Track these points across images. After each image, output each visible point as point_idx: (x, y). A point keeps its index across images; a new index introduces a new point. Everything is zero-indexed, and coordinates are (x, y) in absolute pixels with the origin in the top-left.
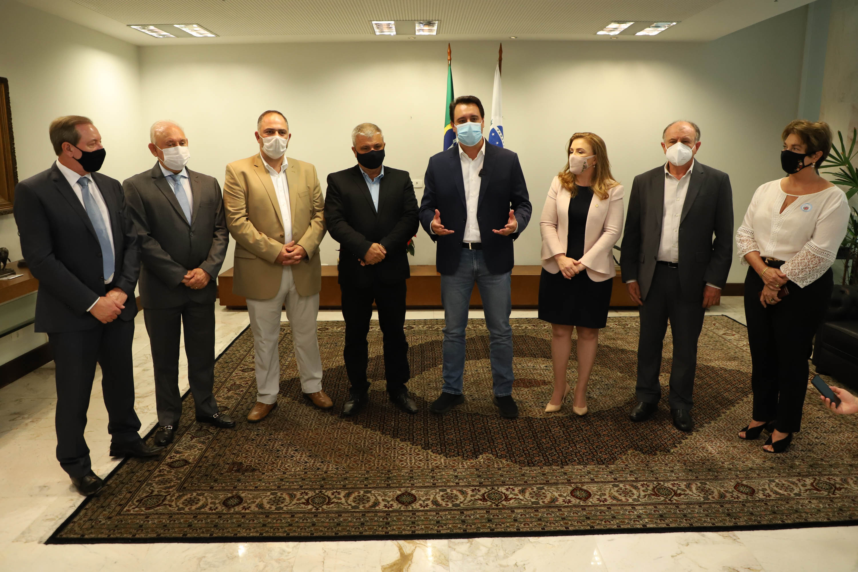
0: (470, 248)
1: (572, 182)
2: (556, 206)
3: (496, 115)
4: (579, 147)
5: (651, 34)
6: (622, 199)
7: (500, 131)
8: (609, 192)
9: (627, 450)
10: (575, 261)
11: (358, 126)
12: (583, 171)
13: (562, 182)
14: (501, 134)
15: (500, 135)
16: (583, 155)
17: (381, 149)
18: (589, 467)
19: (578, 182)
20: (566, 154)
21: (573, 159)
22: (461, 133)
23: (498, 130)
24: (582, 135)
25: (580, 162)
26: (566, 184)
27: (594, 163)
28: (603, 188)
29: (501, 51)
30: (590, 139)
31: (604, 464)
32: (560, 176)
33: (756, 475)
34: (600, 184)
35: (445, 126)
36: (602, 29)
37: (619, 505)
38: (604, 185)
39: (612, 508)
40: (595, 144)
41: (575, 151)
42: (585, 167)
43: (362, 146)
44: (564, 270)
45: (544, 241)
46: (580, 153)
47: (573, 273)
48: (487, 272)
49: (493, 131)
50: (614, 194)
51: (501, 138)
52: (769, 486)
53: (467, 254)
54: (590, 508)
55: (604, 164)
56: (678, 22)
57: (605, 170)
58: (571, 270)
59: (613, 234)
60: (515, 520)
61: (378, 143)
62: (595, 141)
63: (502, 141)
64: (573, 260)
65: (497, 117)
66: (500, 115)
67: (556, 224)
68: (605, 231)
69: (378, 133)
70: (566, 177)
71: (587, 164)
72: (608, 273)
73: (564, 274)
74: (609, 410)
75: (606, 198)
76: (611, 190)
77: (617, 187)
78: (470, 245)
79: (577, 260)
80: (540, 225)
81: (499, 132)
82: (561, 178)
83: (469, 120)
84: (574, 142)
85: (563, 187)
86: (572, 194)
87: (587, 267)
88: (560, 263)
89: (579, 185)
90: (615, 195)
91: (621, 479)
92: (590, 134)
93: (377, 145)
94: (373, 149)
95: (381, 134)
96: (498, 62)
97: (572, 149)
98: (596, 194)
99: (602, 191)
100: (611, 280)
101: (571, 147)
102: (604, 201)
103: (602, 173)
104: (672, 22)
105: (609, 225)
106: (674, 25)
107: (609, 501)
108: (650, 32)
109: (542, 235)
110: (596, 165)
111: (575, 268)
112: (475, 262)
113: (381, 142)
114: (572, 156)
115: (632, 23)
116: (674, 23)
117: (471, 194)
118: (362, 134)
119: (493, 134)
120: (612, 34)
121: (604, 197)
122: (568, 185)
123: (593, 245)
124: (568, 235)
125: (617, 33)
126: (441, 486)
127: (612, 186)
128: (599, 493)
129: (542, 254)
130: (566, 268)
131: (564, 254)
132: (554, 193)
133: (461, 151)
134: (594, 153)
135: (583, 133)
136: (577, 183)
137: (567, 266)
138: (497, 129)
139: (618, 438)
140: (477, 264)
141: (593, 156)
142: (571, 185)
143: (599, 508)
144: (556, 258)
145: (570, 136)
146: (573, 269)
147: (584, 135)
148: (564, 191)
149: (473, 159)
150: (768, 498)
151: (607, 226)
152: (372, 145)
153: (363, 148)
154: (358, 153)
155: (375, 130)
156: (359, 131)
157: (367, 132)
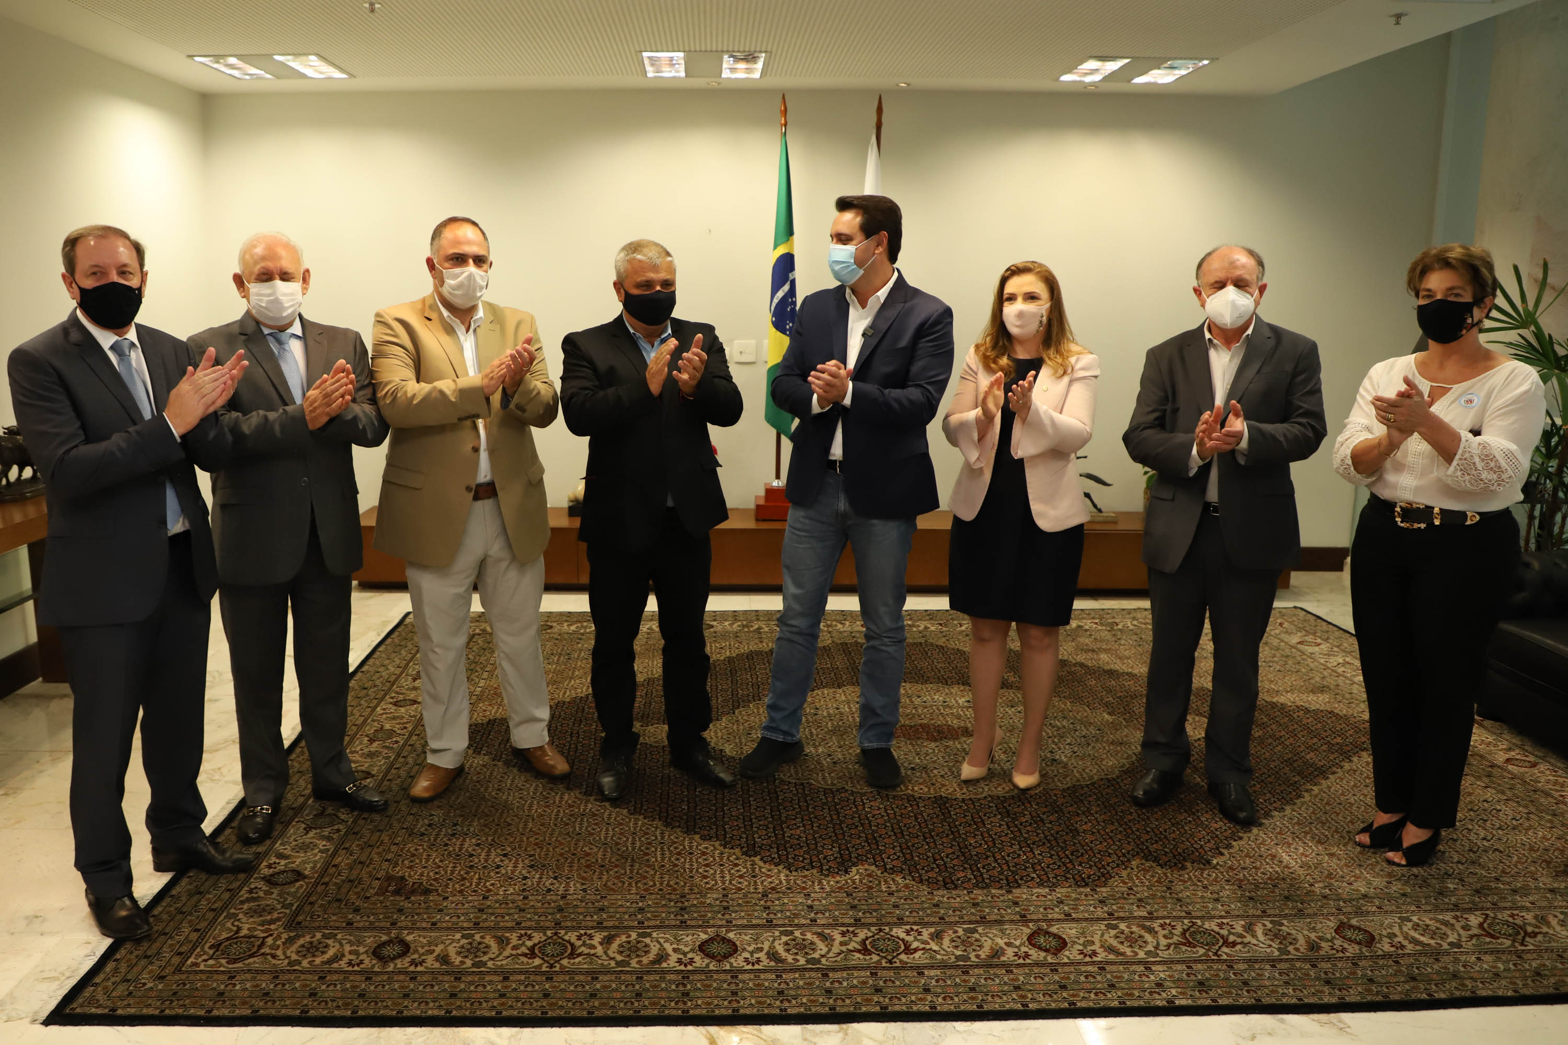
0: (838, 471)
5: (1161, 81)
9: (1129, 860)
12: (1037, 332)
17: (672, 289)
18: (1061, 892)
24: (1028, 265)
25: (1034, 316)
29: (880, 110)
31: (1087, 885)
33: (1374, 909)
35: (775, 248)
36: (1069, 71)
37: (1121, 963)
39: (1108, 968)
41: (1020, 298)
42: (1041, 324)
46: (1032, 300)
52: (1401, 928)
53: (832, 481)
54: (1067, 969)
56: (1212, 60)
60: (927, 990)
61: (666, 277)
69: (668, 259)
71: (1045, 318)
74: (1093, 784)
75: (1065, 374)
76: (1074, 358)
77: (1083, 356)
78: (838, 464)
84: (1010, 281)
90: (1083, 369)
91: (1122, 914)
93: (664, 280)
94: (658, 288)
95: (672, 262)
96: (874, 131)
97: (1014, 295)
98: (1047, 364)
101: (1005, 290)
102: (1061, 380)
104: (1201, 59)
106: (1205, 66)
107: (1102, 956)
108: (1160, 77)
112: (842, 497)
115: (1127, 61)
116: (1206, 62)
118: (639, 257)
120: (1088, 79)
121: (1062, 372)
125: (1097, 78)
126: (783, 925)
128: (1081, 941)
134: (1051, 298)
139: (1111, 838)
143: (1083, 969)
150: (1400, 952)
152: (658, 281)
153: (639, 286)
154: (626, 293)
155: (664, 254)
156: (634, 252)
157: (650, 254)
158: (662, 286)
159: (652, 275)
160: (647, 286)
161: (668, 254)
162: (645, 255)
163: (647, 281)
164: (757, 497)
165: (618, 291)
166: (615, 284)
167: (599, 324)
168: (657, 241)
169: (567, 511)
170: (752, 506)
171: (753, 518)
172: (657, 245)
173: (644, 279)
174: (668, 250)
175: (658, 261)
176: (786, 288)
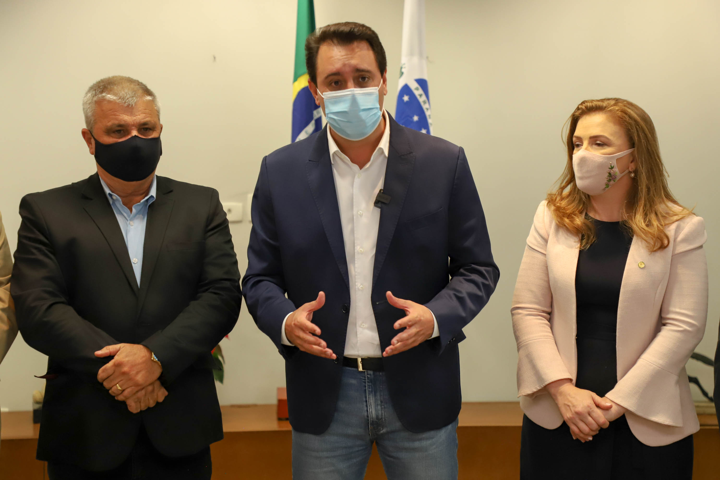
0: (361, 369)
1: (581, 213)
2: (546, 269)
3: (411, 54)
4: (596, 132)
6: (701, 247)
7: (421, 91)
8: (671, 230)
10: (598, 398)
11: (102, 81)
12: (607, 185)
13: (558, 216)
14: (424, 98)
15: (422, 100)
16: (608, 150)
17: (154, 135)
19: (595, 211)
20: (564, 149)
21: (583, 161)
22: (334, 113)
23: (417, 89)
24: (600, 103)
25: (601, 166)
26: (567, 220)
27: (632, 167)
28: (655, 223)
30: (619, 113)
32: (551, 201)
34: (646, 215)
35: (296, 79)
38: (656, 214)
40: (633, 123)
41: (586, 143)
42: (611, 177)
43: (109, 124)
44: (571, 419)
45: (521, 351)
46: (599, 145)
47: (595, 426)
48: (398, 425)
49: (406, 90)
50: (681, 237)
51: (425, 106)
53: (353, 381)
55: (652, 169)
57: (655, 181)
58: (590, 419)
59: (684, 331)
61: (147, 119)
62: (630, 117)
63: (427, 113)
64: (594, 395)
65: (416, 59)
66: (421, 55)
67: (548, 310)
68: (664, 325)
69: (149, 98)
70: (564, 203)
71: (616, 170)
72: (679, 423)
73: (573, 428)
75: (663, 247)
76: (673, 227)
77: (687, 220)
78: (359, 360)
79: (602, 394)
80: (513, 315)
81: (418, 92)
82: (553, 208)
83: (351, 83)
84: (580, 124)
85: (560, 226)
86: (582, 239)
87: (627, 410)
88: (561, 401)
89: (598, 218)
90: (685, 240)
92: (617, 101)
93: (145, 124)
94: (135, 133)
95: (154, 101)
97: (580, 139)
98: (638, 236)
99: (654, 230)
100: (689, 439)
101: (577, 133)
102: (659, 254)
103: (649, 189)
105: (672, 309)
109: (517, 338)
110: (636, 172)
111: (598, 412)
112: (371, 400)
113: (156, 119)
114: (578, 154)
117: (358, 248)
118: (110, 97)
119: (406, 98)
121: (658, 245)
122: (572, 221)
123: (639, 357)
124: (577, 335)
127: (675, 218)
129: (519, 383)
130: (578, 414)
131: (570, 380)
132: (540, 239)
133: (333, 148)
134: (632, 144)
135: (602, 100)
136: (591, 215)
137: (580, 408)
138: (413, 86)
140: (376, 405)
141: (630, 151)
142: (579, 221)
144: (553, 390)
145: (571, 110)
146: (594, 415)
147: (605, 104)
148: (562, 234)
149: (361, 167)
151: (668, 312)
152: (133, 125)
153: (109, 131)
154: (97, 143)
155: (140, 92)
156: (102, 92)
157: (122, 93)
158: (139, 131)
159: (126, 118)
160: (119, 131)
161: (148, 92)
162: (115, 94)
163: (120, 126)
164: (279, 389)
165: (89, 142)
166: (84, 133)
167: (69, 182)
168: (135, 77)
169: (31, 415)
170: (274, 401)
171: (275, 416)
172: (131, 81)
173: (117, 122)
174: (149, 87)
175: (132, 101)
176: (310, 128)
